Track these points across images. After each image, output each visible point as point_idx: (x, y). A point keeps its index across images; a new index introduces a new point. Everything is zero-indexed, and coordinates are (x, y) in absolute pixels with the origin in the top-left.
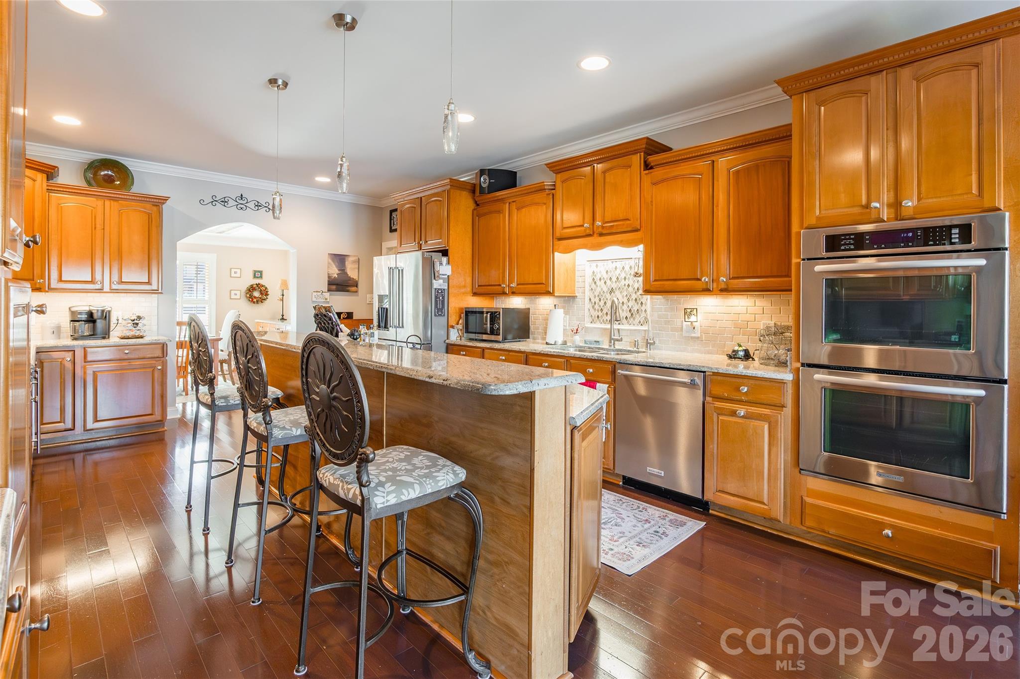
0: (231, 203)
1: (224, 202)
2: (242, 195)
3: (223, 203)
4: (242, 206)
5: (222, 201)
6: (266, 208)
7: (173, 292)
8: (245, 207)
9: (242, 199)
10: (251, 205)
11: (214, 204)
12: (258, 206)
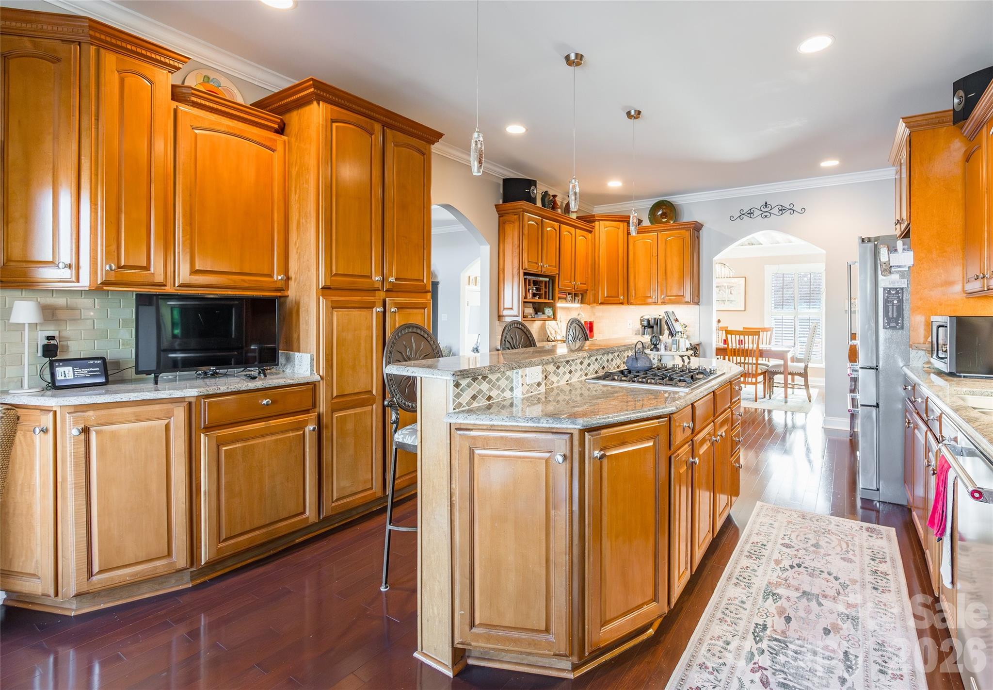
0: (757, 213)
1: (750, 213)
2: (766, 203)
3: (749, 215)
4: (766, 214)
5: (749, 214)
6: (791, 211)
7: (710, 303)
8: (769, 214)
9: (766, 206)
10: (775, 211)
11: (741, 218)
12: (782, 210)
